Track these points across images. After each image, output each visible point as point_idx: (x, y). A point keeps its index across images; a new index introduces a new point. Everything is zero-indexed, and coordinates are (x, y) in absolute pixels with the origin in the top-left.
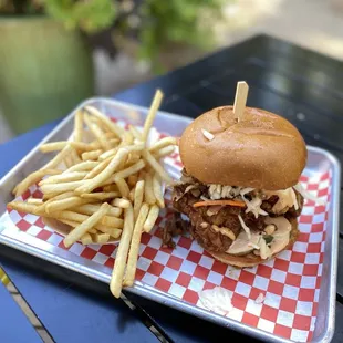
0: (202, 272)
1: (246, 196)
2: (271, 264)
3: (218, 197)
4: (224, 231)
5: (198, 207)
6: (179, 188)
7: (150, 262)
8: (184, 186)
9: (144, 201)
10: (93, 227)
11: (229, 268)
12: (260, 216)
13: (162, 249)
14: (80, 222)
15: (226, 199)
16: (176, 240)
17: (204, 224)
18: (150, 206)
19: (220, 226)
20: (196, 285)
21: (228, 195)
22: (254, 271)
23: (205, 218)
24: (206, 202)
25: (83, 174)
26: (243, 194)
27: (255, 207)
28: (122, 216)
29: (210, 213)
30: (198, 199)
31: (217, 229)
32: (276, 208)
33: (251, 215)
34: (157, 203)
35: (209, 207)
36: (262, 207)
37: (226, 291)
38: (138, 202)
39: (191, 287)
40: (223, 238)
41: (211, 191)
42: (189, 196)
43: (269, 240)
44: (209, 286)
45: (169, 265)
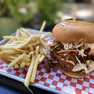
0: (62, 80)
1: (78, 48)
2: (89, 77)
3: (67, 48)
4: (71, 62)
5: (60, 53)
6: (52, 47)
7: (41, 77)
9: (39, 53)
11: (72, 79)
12: (84, 56)
13: (46, 72)
14: (13, 60)
15: (71, 49)
16: (51, 69)
17: (63, 59)
18: (42, 55)
19: (69, 60)
20: (60, 85)
21: (71, 48)
22: (82, 80)
23: (63, 57)
24: (63, 51)
26: (77, 47)
27: (82, 53)
28: (31, 58)
29: (65, 55)
30: (60, 50)
32: (90, 53)
33: (80, 56)
34: (44, 54)
35: (64, 53)
36: (84, 53)
37: (72, 87)
38: (37, 53)
39: (58, 86)
41: (65, 47)
42: (56, 49)
43: (87, 67)
44: (65, 85)
45: (49, 78)
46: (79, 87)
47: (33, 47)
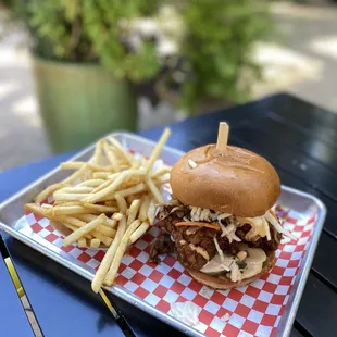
0: (178, 288)
1: (222, 221)
2: (243, 290)
3: (197, 219)
4: (200, 250)
5: (180, 227)
6: (167, 209)
7: (135, 272)
8: (171, 207)
9: (136, 218)
10: (89, 233)
11: (204, 287)
12: (234, 241)
13: (148, 263)
14: (78, 227)
15: (205, 221)
16: (162, 258)
17: (183, 242)
18: (141, 222)
19: (196, 245)
20: (171, 297)
21: (206, 218)
22: (226, 294)
23: (184, 237)
24: (186, 222)
25: (90, 189)
26: (219, 218)
27: (229, 232)
28: (116, 227)
29: (188, 233)
30: (181, 220)
31: (193, 247)
32: (250, 236)
33: (226, 239)
34: (147, 220)
35: (189, 227)
36: (236, 234)
37: (195, 306)
38: (131, 217)
39: (166, 299)
40: (198, 256)
41: (192, 213)
42: (174, 216)
43: (242, 266)
44: (182, 300)
45: (151, 277)
46: (212, 307)
47: (126, 198)
